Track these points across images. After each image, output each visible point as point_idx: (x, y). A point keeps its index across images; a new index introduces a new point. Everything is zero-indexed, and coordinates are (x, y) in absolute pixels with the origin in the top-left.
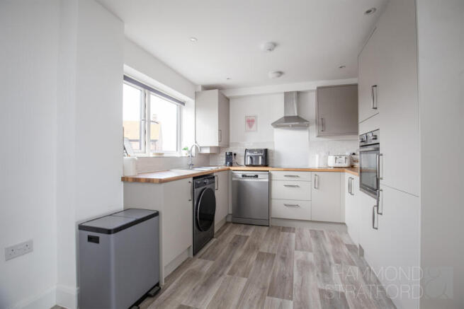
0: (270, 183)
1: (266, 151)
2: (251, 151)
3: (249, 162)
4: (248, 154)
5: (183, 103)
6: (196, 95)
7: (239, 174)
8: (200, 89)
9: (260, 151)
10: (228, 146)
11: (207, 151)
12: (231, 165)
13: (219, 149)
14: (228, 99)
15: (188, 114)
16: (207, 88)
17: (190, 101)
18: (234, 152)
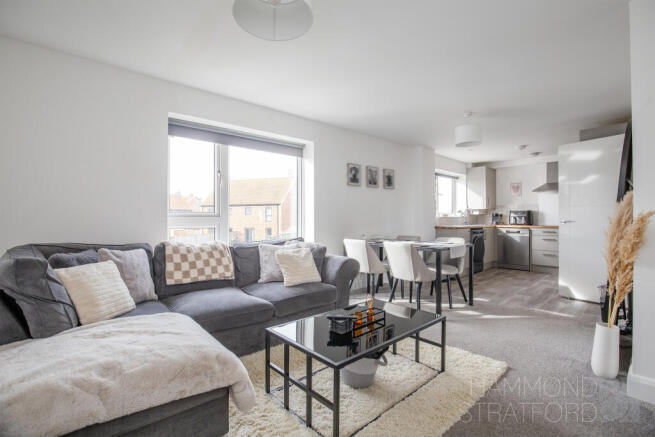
0: (530, 238)
1: (529, 213)
2: (516, 212)
3: (512, 221)
4: (512, 215)
5: (457, 178)
6: (468, 171)
7: (504, 231)
8: (470, 166)
9: (524, 212)
10: (494, 209)
11: (477, 213)
12: (497, 223)
13: (486, 212)
14: (495, 170)
15: (461, 186)
16: (476, 165)
17: (463, 177)
18: (500, 213)
